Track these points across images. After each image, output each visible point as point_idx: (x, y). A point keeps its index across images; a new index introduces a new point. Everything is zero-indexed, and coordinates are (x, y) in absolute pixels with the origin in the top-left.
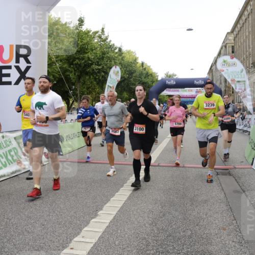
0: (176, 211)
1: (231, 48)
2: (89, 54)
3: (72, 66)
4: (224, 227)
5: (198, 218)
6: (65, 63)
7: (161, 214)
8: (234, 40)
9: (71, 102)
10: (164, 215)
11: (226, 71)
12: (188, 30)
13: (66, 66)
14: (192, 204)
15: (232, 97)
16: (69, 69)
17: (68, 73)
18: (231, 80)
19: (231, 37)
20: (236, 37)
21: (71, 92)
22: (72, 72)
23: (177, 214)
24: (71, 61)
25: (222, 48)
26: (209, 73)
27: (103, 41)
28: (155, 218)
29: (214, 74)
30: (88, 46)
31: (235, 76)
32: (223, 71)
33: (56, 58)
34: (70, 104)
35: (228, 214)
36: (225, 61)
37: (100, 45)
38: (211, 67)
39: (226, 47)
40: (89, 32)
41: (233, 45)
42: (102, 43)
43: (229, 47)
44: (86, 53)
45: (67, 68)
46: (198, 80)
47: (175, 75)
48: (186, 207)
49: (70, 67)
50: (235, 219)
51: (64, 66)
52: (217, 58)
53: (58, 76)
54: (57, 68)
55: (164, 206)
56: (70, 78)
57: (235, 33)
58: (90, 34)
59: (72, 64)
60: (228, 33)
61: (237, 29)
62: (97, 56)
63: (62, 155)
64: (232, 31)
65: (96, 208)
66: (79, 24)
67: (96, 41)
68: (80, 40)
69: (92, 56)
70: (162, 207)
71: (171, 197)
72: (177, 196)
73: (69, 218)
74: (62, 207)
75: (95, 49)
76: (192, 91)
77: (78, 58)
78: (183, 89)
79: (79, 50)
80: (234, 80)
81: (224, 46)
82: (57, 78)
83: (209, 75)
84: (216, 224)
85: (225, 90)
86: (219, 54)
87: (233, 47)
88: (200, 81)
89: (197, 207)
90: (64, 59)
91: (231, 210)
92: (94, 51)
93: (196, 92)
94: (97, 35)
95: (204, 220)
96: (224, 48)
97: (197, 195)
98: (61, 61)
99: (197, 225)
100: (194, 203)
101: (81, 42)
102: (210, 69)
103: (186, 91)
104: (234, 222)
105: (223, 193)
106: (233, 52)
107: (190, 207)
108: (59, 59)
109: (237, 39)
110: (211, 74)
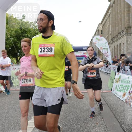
0: (73, 115)
1: (101, 32)
2: (28, 34)
3: (19, 40)
4: (97, 123)
5: (84, 118)
6: (15, 38)
7: (65, 117)
8: (103, 27)
9: (18, 59)
10: (66, 117)
11: (97, 43)
12: (79, 22)
13: (16, 40)
14: (81, 111)
15: (101, 56)
16: (18, 41)
17: (17, 44)
18: (100, 48)
19: (101, 26)
20: (104, 26)
21: (18, 54)
22: (19, 43)
23: (73, 117)
24: (18, 37)
25: (96, 31)
26: (90, 44)
27: (35, 27)
28: (62, 119)
29: (92, 44)
30: (27, 30)
31: (102, 45)
32: (96, 43)
33: (10, 36)
34: (18, 60)
35: (99, 116)
36: (97, 39)
37: (34, 29)
38: (91, 41)
39: (98, 31)
40: (28, 22)
41: (102, 30)
42: (35, 28)
43: (100, 31)
44: (26, 33)
45: (16, 41)
46: (84, 47)
47: (73, 45)
48: (78, 113)
49: (18, 40)
50: (103, 119)
51: (15, 40)
52: (94, 36)
53: (12, 45)
54: (11, 41)
55: (67, 112)
56: (18, 46)
57: (103, 24)
58: (29, 23)
59: (19, 39)
60: (99, 24)
61: (104, 22)
62: (32, 35)
63: (13, 87)
64: (102, 23)
65: (31, 115)
66: (23, 18)
67: (32, 27)
68: (23, 26)
69: (30, 35)
70: (65, 113)
71: (70, 108)
72: (73, 107)
73: (16, 120)
74: (13, 114)
75: (31, 31)
76: (81, 53)
77: (22, 36)
78: (77, 52)
79: (23, 32)
80: (102, 48)
81: (98, 30)
82: (11, 46)
83: (90, 45)
84: (93, 121)
85: (98, 53)
86: (95, 34)
87: (102, 31)
88: (86, 48)
89: (83, 113)
90: (14, 36)
91: (101, 114)
92: (31, 32)
93: (84, 54)
94: (32, 24)
95: (87, 120)
96: (97, 31)
97: (84, 107)
98: (13, 37)
99: (83, 122)
100: (82, 111)
101: (24, 27)
102: (91, 42)
103: (78, 53)
104: (102, 120)
105: (97, 105)
106: (102, 33)
107: (80, 113)
108: (12, 36)
109: (104, 27)
110: (91, 44)
